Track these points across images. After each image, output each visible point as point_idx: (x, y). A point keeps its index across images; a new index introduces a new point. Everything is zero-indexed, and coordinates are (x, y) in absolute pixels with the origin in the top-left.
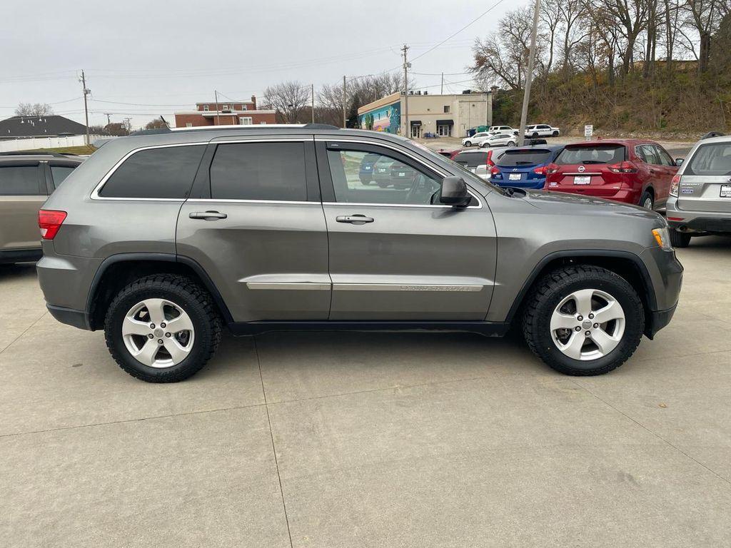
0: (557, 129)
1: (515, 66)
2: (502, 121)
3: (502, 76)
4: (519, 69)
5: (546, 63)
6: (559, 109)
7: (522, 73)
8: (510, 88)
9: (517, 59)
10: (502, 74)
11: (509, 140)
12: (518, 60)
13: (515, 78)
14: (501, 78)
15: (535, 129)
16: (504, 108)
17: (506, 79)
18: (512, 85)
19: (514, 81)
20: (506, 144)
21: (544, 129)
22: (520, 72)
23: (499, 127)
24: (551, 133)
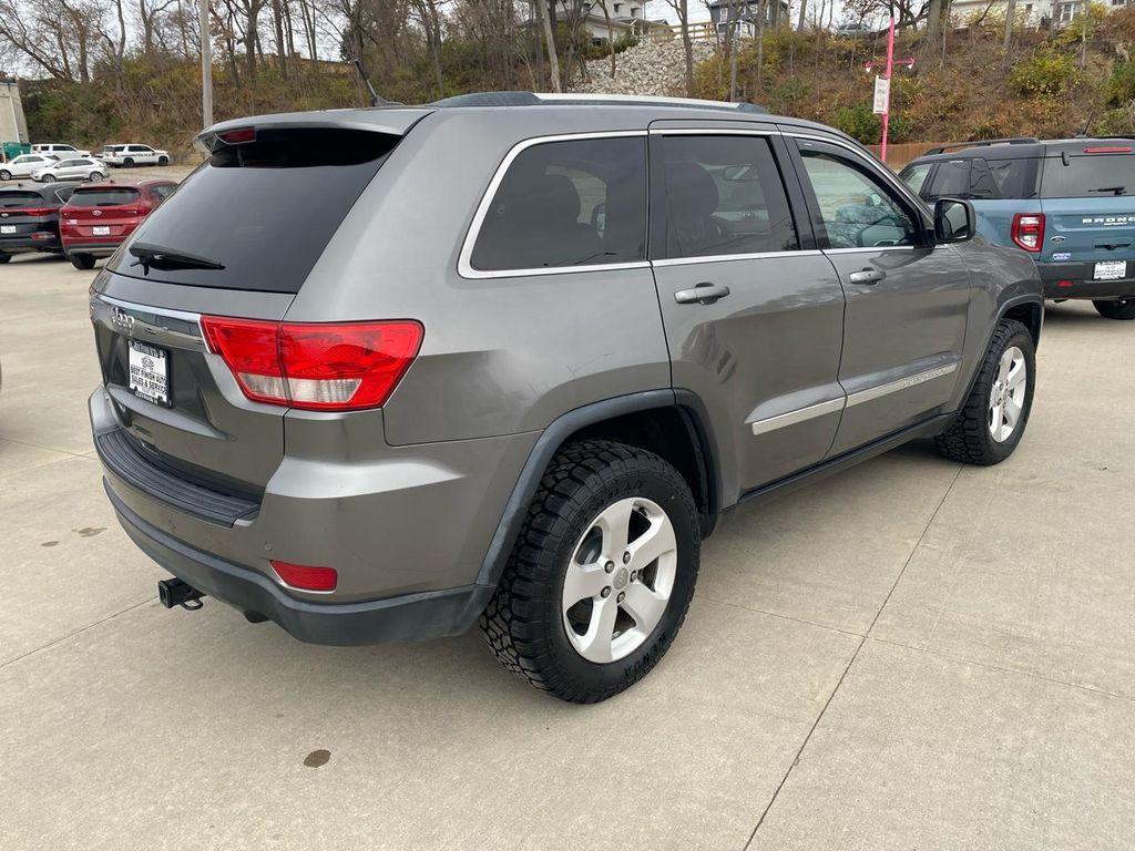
0: (164, 153)
1: (51, 36)
2: (49, 135)
3: (31, 53)
4: (61, 44)
5: (115, 37)
6: (155, 120)
7: (68, 51)
8: (49, 76)
9: (53, 25)
10: (29, 48)
11: (92, 170)
12: (55, 28)
13: (56, 59)
14: (27, 56)
15: (126, 152)
16: (48, 112)
17: (37, 58)
18: (53, 70)
19: (56, 65)
20: (87, 176)
21: (142, 153)
22: (63, 51)
23: (51, 146)
24: (156, 159)
